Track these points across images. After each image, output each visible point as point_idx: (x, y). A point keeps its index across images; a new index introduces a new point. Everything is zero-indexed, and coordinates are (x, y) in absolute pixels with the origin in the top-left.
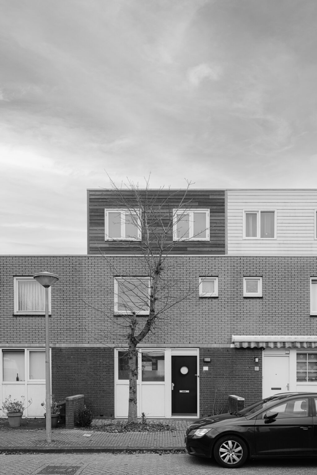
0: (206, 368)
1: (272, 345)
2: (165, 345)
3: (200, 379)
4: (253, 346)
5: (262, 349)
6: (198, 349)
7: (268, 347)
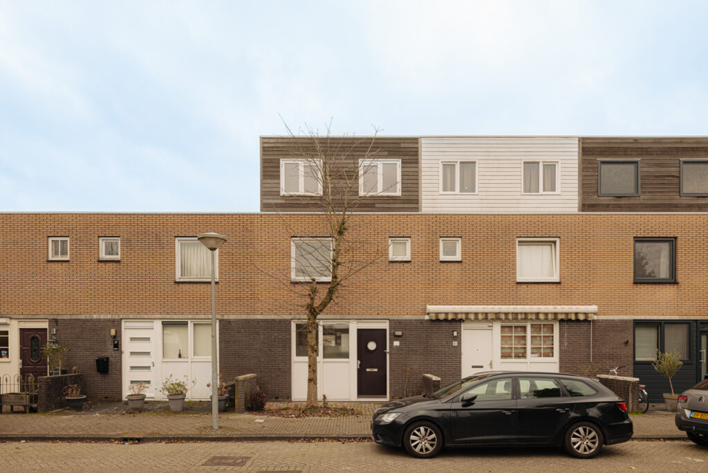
0: (396, 343)
1: (472, 317)
2: (350, 317)
3: (390, 356)
4: (450, 317)
5: (461, 321)
6: (388, 321)
7: (467, 318)
